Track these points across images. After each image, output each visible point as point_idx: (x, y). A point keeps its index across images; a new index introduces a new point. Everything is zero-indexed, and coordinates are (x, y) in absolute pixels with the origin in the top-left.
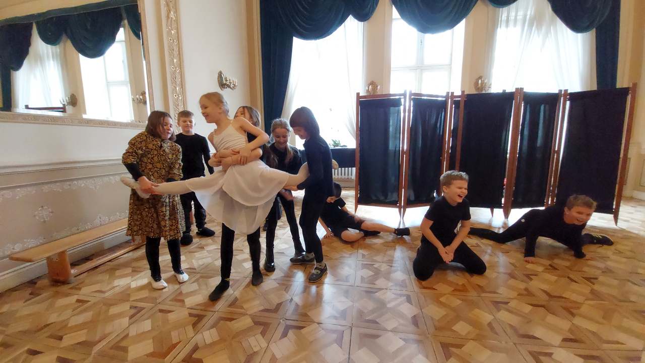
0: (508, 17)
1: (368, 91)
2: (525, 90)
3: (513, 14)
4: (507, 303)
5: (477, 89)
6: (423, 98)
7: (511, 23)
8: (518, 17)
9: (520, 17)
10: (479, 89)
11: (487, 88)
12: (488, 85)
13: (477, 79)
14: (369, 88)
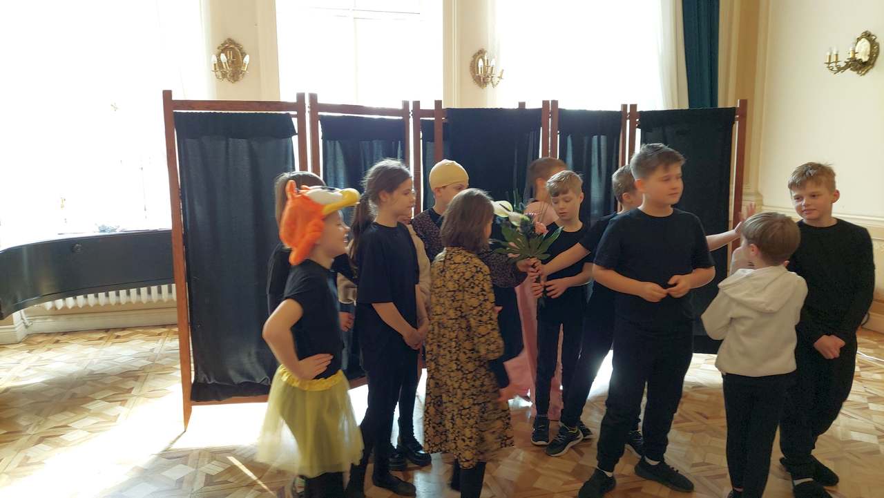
1: (218, 65)
5: (478, 78)
10: (480, 80)
11: (496, 80)
12: (497, 73)
13: (475, 56)
14: (219, 60)
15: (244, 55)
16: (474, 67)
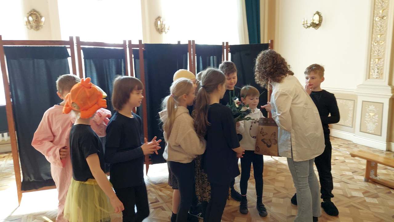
1: (28, 22)
10: (159, 30)
11: (166, 30)
12: (167, 27)
13: (156, 19)
14: (28, 20)
15: (41, 17)
16: (156, 24)
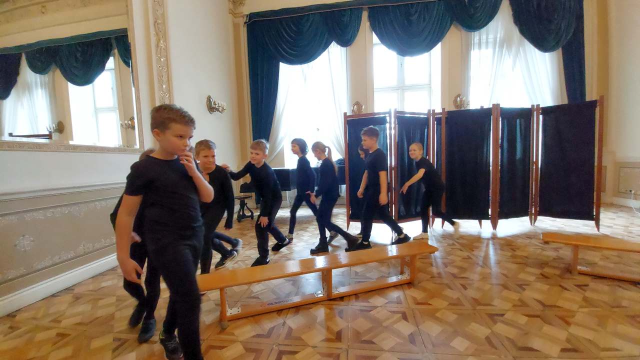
0: (480, 40)
1: (353, 111)
2: (501, 106)
3: (484, 37)
4: (502, 315)
5: (457, 106)
6: (406, 115)
7: (483, 46)
8: (489, 40)
9: (491, 39)
11: (466, 105)
13: (456, 97)
14: (354, 109)
15: (362, 106)
